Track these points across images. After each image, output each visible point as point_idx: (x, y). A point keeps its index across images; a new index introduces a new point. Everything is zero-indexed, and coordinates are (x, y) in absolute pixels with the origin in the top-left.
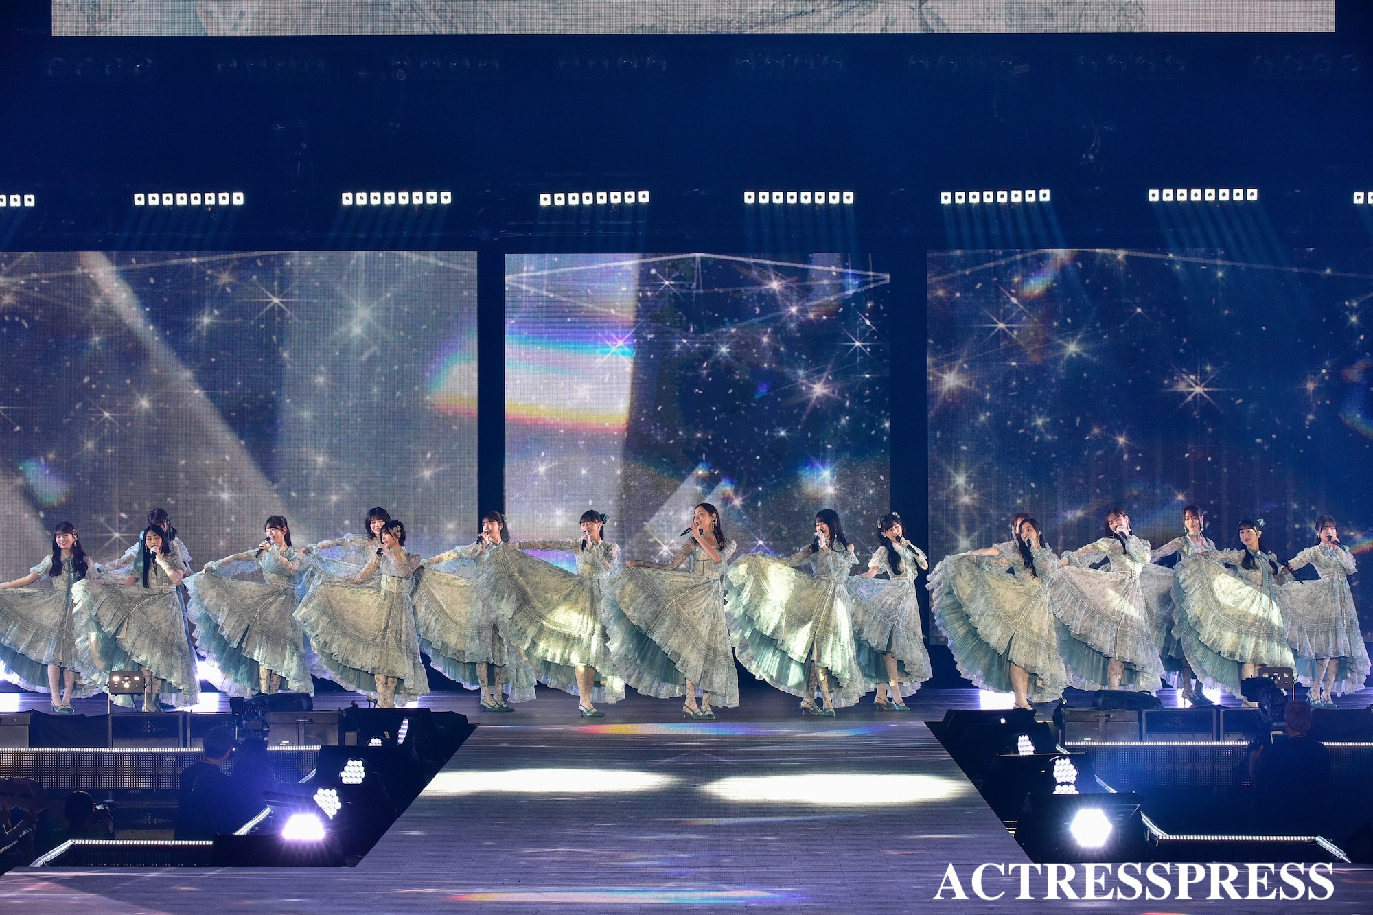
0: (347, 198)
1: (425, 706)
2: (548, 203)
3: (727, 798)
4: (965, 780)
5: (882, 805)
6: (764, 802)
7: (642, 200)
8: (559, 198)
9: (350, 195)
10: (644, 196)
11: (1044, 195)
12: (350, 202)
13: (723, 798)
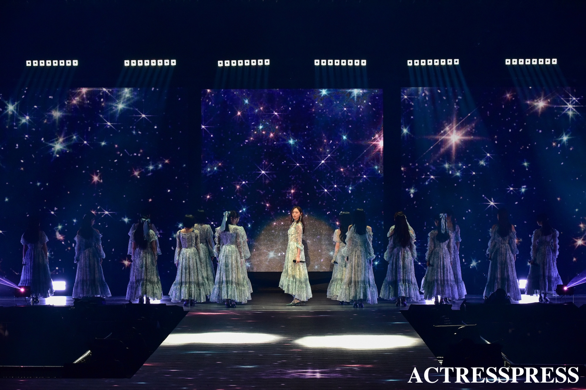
0: (127, 63)
1: (164, 303)
2: (222, 65)
3: (306, 346)
4: (419, 337)
5: (379, 349)
6: (324, 348)
7: (266, 64)
8: (227, 63)
9: (128, 61)
10: (267, 62)
11: (456, 62)
12: (128, 65)
13: (304, 346)
